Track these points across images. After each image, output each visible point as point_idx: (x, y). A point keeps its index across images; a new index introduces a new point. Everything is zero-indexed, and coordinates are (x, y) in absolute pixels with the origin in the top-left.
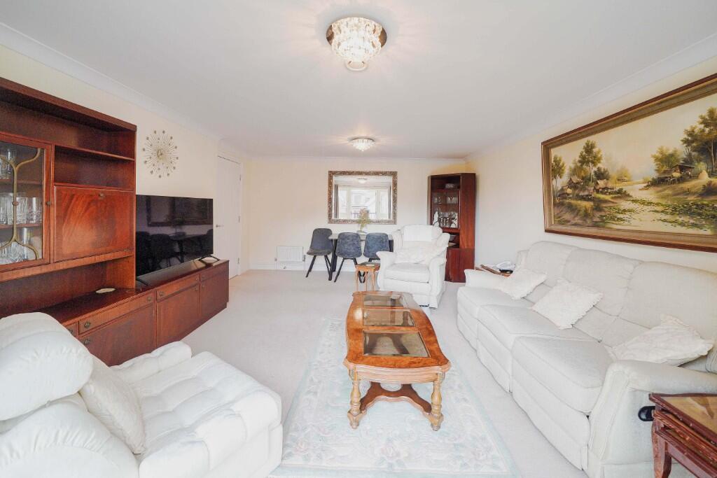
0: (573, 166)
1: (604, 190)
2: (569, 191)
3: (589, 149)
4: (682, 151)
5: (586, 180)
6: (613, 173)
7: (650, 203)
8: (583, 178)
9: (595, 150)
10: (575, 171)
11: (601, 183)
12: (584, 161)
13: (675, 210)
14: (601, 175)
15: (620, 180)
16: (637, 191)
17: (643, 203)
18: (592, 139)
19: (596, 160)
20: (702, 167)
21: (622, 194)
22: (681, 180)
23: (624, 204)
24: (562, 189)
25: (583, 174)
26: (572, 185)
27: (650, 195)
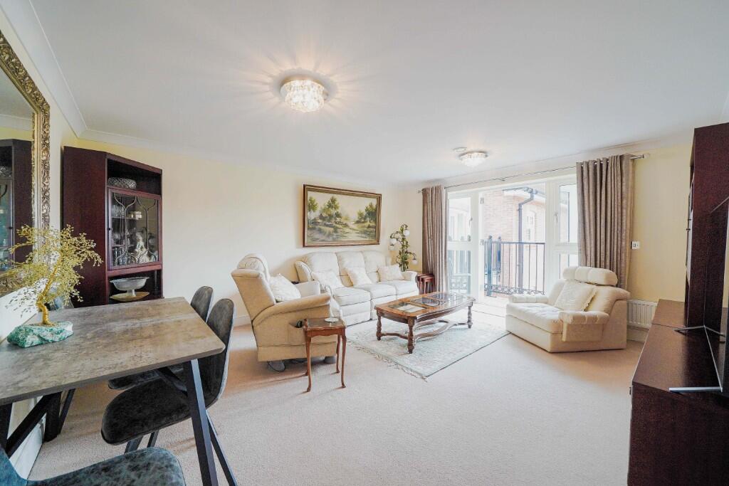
0: (323, 207)
1: (339, 223)
2: (320, 221)
3: (333, 200)
4: (365, 213)
5: (331, 216)
6: (343, 215)
7: (354, 230)
8: (329, 215)
9: (336, 203)
10: (324, 210)
11: (338, 219)
12: (330, 206)
13: (361, 232)
14: (338, 215)
15: (346, 219)
16: (351, 224)
17: (354, 229)
18: (336, 196)
19: (336, 207)
20: (368, 219)
21: (346, 225)
22: (363, 222)
23: (347, 230)
24: (315, 219)
25: (329, 213)
26: (321, 217)
27: (355, 227)
